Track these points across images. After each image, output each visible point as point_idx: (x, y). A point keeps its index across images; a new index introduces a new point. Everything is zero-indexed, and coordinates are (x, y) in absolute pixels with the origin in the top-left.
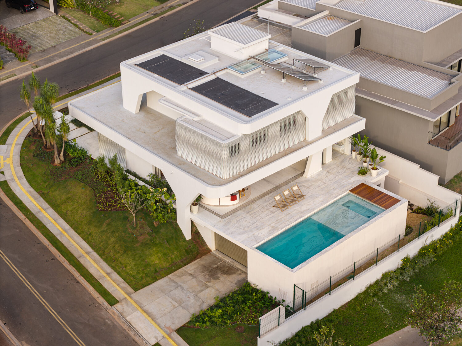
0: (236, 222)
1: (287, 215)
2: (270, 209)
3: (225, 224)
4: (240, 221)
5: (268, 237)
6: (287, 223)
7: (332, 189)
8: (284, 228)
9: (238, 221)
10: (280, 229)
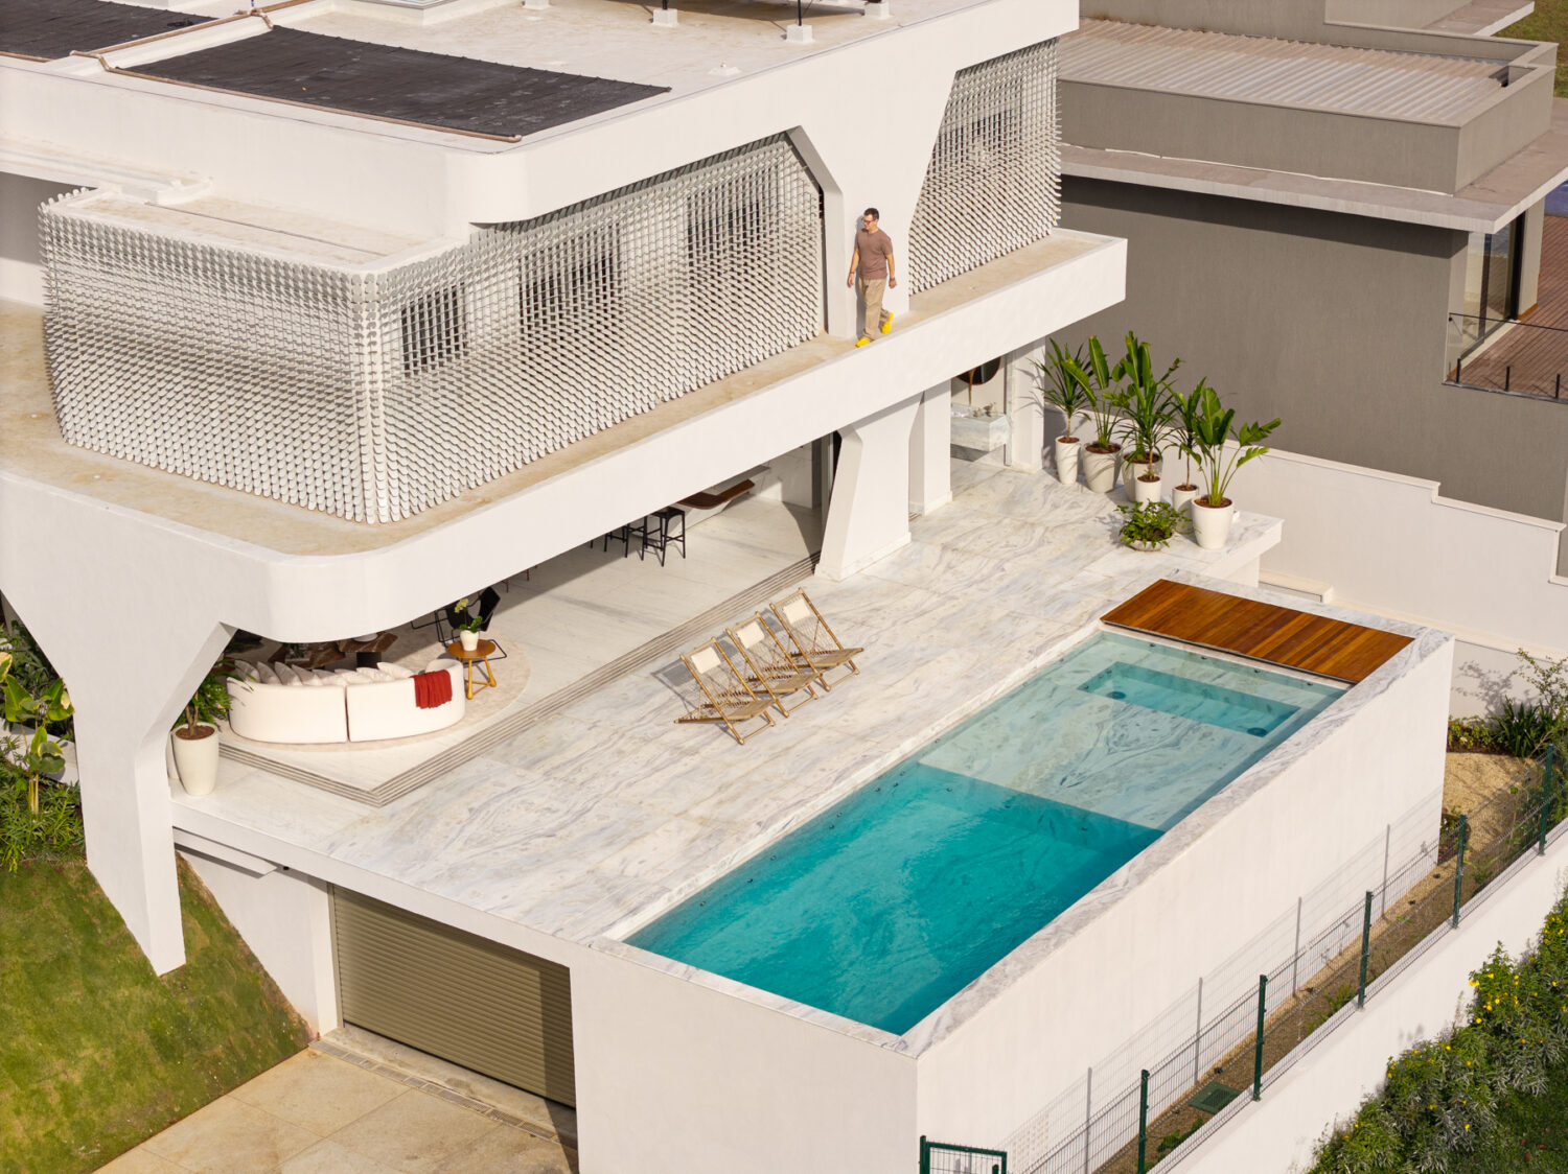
0: (465, 815)
1: (777, 756)
2: (667, 738)
3: (402, 829)
4: (492, 809)
5: (686, 877)
6: (790, 794)
7: (1000, 620)
8: (773, 819)
9: (479, 810)
10: (755, 828)
